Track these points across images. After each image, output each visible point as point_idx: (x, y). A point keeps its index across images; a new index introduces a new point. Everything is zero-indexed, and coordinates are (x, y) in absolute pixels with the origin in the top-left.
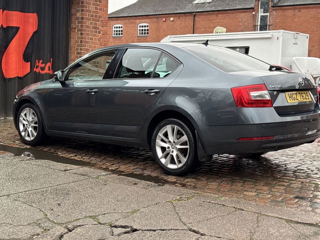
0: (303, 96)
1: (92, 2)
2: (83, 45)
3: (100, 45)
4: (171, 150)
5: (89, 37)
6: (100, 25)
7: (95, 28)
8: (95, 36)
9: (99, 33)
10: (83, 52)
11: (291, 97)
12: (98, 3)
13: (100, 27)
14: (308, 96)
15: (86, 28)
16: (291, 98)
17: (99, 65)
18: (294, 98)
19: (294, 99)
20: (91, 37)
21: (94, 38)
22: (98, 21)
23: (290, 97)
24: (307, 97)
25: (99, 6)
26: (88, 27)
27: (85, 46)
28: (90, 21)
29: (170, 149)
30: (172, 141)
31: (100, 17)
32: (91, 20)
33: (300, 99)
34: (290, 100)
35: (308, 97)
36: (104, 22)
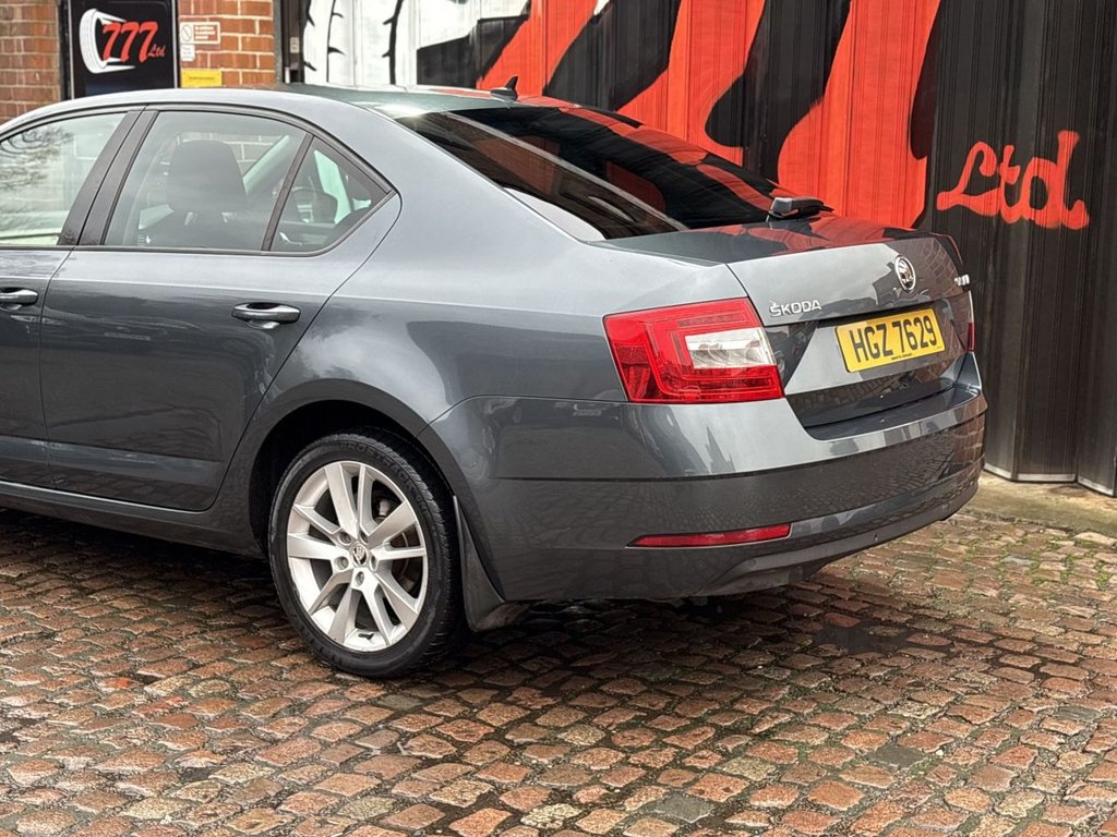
0: (910, 335)
4: (352, 571)
11: (861, 345)
14: (931, 331)
16: (860, 350)
18: (876, 346)
19: (875, 351)
23: (856, 347)
24: (928, 337)
29: (350, 567)
30: (354, 533)
33: (897, 352)
34: (859, 360)
35: (931, 336)
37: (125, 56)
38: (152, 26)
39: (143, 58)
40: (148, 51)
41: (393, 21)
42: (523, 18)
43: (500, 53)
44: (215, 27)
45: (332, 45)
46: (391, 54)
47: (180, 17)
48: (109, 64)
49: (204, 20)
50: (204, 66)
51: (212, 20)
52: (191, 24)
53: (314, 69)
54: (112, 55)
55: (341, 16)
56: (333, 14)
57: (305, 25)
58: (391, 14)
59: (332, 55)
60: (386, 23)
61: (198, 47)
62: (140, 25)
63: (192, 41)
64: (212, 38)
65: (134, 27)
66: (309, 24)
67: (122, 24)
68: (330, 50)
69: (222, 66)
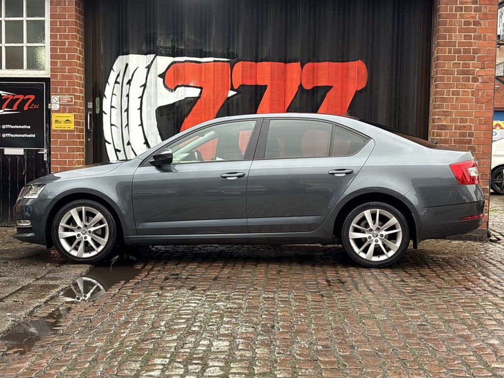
1: (458, 28)
2: (436, 105)
3: (477, 102)
5: (451, 89)
6: (475, 66)
7: (464, 73)
8: (466, 86)
9: (475, 80)
10: (437, 117)
12: (472, 26)
13: (478, 69)
15: (442, 74)
17: (473, 139)
20: (456, 89)
21: (462, 91)
22: (473, 59)
25: (475, 31)
26: (447, 72)
27: (441, 106)
28: (452, 62)
31: (476, 51)
32: (455, 60)
36: (486, 59)
37: (15, 108)
38: (33, 97)
39: (26, 108)
40: (29, 106)
41: (141, 97)
42: (199, 98)
43: (192, 109)
44: (72, 98)
45: (112, 105)
46: (141, 109)
47: (51, 93)
48: (5, 111)
49: (66, 95)
50: (64, 111)
51: (69, 95)
52: (58, 97)
53: (106, 114)
54: (7, 108)
55: (115, 95)
56: (113, 94)
57: (103, 98)
58: (141, 95)
59: (112, 109)
60: (139, 98)
61: (60, 105)
62: (24, 96)
63: (58, 102)
64: (68, 101)
65: (21, 97)
66: (104, 98)
67: (14, 96)
68: (112, 107)
69: (74, 112)
